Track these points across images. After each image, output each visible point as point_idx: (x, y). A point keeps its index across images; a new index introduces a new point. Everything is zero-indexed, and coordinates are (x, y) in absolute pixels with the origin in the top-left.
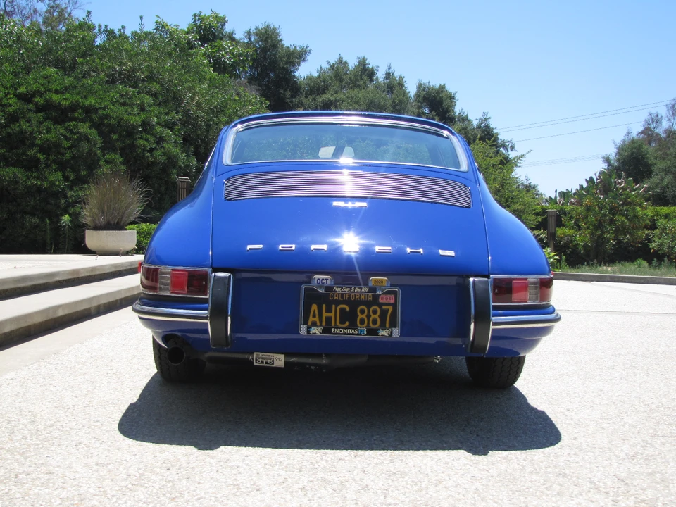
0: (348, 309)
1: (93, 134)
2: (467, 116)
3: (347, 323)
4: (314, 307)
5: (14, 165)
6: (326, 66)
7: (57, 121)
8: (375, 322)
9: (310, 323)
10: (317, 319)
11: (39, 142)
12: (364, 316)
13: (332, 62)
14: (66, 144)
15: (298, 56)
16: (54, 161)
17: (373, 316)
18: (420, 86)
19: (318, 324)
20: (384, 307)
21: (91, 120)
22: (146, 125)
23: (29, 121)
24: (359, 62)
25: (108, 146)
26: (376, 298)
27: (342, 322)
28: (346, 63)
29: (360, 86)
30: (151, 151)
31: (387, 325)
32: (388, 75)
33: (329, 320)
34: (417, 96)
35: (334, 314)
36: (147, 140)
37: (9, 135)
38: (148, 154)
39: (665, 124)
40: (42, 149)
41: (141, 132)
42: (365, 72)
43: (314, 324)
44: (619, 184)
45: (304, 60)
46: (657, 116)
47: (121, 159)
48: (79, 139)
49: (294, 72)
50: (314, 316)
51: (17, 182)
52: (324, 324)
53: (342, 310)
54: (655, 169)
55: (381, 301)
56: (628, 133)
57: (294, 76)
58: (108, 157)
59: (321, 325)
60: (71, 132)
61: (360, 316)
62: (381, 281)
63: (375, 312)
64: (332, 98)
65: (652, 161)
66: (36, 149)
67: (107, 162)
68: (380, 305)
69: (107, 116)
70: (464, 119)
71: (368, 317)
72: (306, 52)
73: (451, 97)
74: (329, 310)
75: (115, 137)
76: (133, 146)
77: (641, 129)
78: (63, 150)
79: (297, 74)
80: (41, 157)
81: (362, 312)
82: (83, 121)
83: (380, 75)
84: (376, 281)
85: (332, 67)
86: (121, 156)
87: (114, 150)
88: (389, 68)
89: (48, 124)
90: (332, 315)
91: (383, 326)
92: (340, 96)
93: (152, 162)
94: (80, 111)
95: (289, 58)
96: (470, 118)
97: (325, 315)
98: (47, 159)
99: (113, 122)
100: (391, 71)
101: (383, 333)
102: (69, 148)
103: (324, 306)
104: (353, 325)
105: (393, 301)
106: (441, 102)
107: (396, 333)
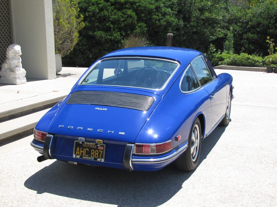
0: (88, 150)
1: (134, 14)
3: (88, 155)
4: (78, 149)
5: (101, 30)
7: (119, 10)
8: (96, 156)
9: (76, 154)
10: (79, 153)
11: (111, 19)
12: (93, 153)
14: (122, 19)
16: (117, 28)
17: (96, 154)
19: (79, 154)
20: (100, 151)
21: (134, 8)
22: (158, 8)
23: (107, 10)
25: (140, 19)
26: (97, 147)
27: (86, 155)
30: (159, 20)
31: (100, 157)
33: (82, 153)
35: (84, 152)
36: (158, 15)
37: (100, 17)
38: (157, 22)
40: (113, 23)
41: (155, 12)
43: (78, 154)
47: (145, 25)
48: (128, 17)
50: (78, 152)
51: (102, 37)
52: (81, 154)
53: (87, 151)
55: (99, 148)
58: (139, 24)
59: (80, 155)
60: (124, 14)
61: (92, 153)
62: (100, 141)
63: (97, 152)
66: (110, 23)
67: (140, 27)
68: (99, 150)
69: (140, 6)
71: (95, 154)
74: (82, 150)
75: (143, 15)
76: (151, 19)
78: (121, 22)
80: (112, 26)
81: (93, 152)
82: (129, 9)
84: (98, 141)
86: (145, 24)
87: (142, 21)
89: (115, 11)
90: (83, 152)
91: (99, 158)
93: (160, 25)
94: (129, 4)
97: (81, 151)
98: (114, 27)
99: (142, 8)
101: (99, 160)
102: (123, 21)
103: (81, 148)
104: (90, 156)
105: (103, 149)
107: (103, 160)
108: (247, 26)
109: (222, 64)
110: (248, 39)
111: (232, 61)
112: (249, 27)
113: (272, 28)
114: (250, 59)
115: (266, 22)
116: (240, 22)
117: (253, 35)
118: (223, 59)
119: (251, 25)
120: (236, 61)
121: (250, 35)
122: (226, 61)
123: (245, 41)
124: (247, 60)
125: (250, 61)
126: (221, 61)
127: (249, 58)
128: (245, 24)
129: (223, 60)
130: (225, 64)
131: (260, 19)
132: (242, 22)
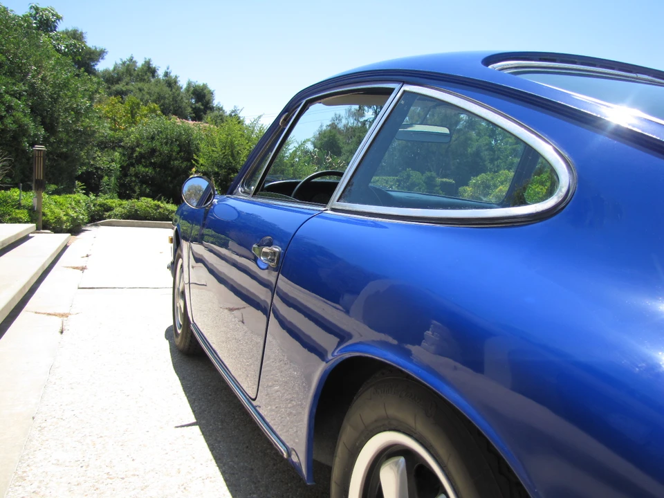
2: (222, 108)
6: (119, 62)
13: (125, 60)
15: (99, 55)
18: (189, 84)
24: (145, 62)
28: (135, 62)
29: (144, 80)
32: (166, 74)
34: (188, 90)
39: (344, 122)
42: (150, 70)
44: (328, 159)
45: (102, 59)
46: (340, 116)
49: (94, 66)
54: (343, 150)
56: (321, 126)
57: (95, 69)
64: (124, 89)
65: (341, 145)
70: (220, 109)
72: (104, 52)
73: (211, 93)
77: (329, 123)
79: (96, 67)
83: (160, 73)
85: (124, 63)
88: (168, 69)
92: (130, 87)
95: (90, 55)
96: (224, 109)
100: (168, 71)
106: (204, 96)
108: (132, 154)
109: (110, 217)
110: (136, 175)
111: (129, 211)
112: (136, 156)
113: (176, 159)
114: (161, 208)
115: (166, 149)
116: (120, 146)
117: (147, 169)
118: (111, 207)
119: (140, 153)
120: (136, 210)
121: (141, 169)
122: (118, 210)
123: (134, 179)
124: (156, 210)
125: (161, 210)
126: (107, 212)
127: (159, 207)
128: (130, 151)
129: (113, 210)
130: (116, 216)
131: (156, 144)
132: (123, 147)
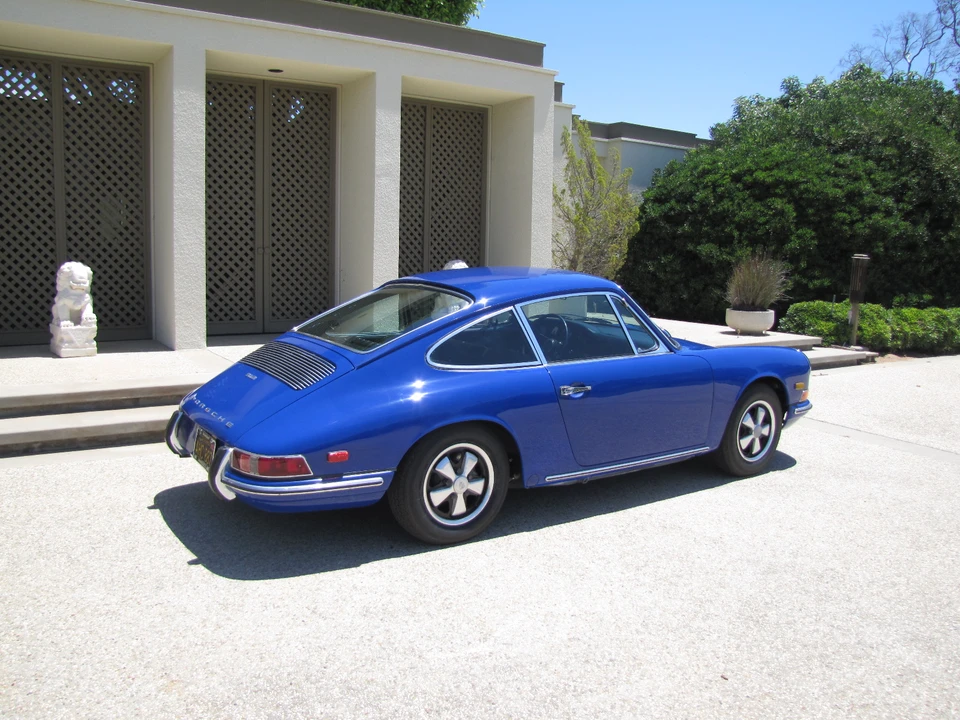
1: (790, 208)
5: (713, 242)
7: (758, 198)
11: (737, 219)
14: (762, 220)
16: (747, 238)
21: (792, 195)
22: (853, 197)
23: (732, 200)
25: (802, 220)
30: (853, 223)
36: (850, 213)
37: (714, 213)
38: (846, 228)
40: (740, 227)
41: (845, 204)
47: (813, 234)
48: (774, 215)
51: (713, 257)
58: (800, 232)
60: (769, 208)
66: (733, 226)
67: (799, 237)
69: (807, 190)
75: (811, 211)
76: (830, 220)
78: (756, 226)
80: (736, 234)
82: (781, 196)
86: (814, 230)
87: (808, 224)
89: (750, 201)
93: (851, 236)
94: (782, 187)
98: (740, 235)
99: (811, 195)
102: (765, 223)
